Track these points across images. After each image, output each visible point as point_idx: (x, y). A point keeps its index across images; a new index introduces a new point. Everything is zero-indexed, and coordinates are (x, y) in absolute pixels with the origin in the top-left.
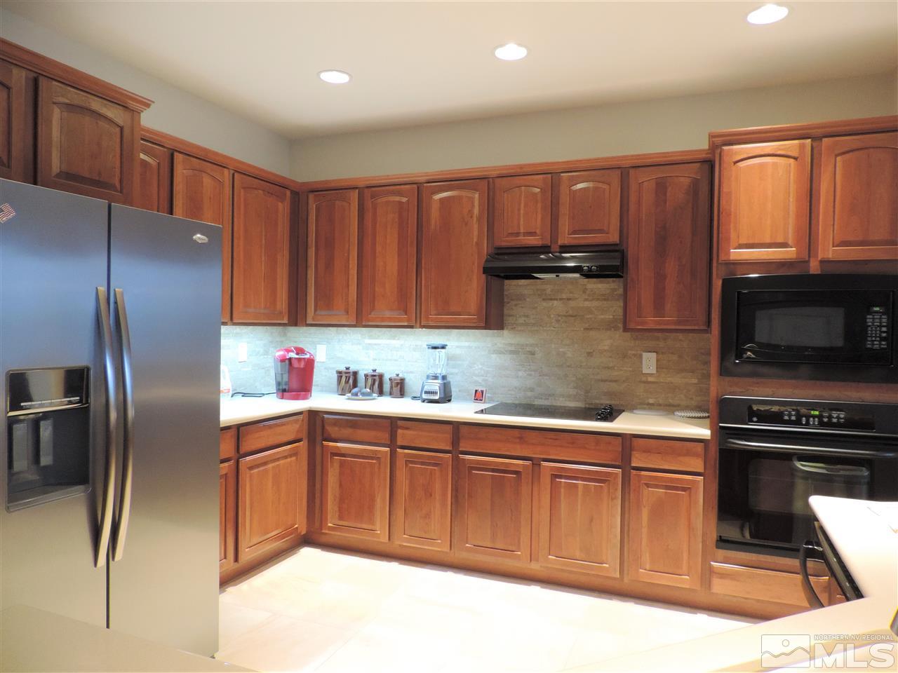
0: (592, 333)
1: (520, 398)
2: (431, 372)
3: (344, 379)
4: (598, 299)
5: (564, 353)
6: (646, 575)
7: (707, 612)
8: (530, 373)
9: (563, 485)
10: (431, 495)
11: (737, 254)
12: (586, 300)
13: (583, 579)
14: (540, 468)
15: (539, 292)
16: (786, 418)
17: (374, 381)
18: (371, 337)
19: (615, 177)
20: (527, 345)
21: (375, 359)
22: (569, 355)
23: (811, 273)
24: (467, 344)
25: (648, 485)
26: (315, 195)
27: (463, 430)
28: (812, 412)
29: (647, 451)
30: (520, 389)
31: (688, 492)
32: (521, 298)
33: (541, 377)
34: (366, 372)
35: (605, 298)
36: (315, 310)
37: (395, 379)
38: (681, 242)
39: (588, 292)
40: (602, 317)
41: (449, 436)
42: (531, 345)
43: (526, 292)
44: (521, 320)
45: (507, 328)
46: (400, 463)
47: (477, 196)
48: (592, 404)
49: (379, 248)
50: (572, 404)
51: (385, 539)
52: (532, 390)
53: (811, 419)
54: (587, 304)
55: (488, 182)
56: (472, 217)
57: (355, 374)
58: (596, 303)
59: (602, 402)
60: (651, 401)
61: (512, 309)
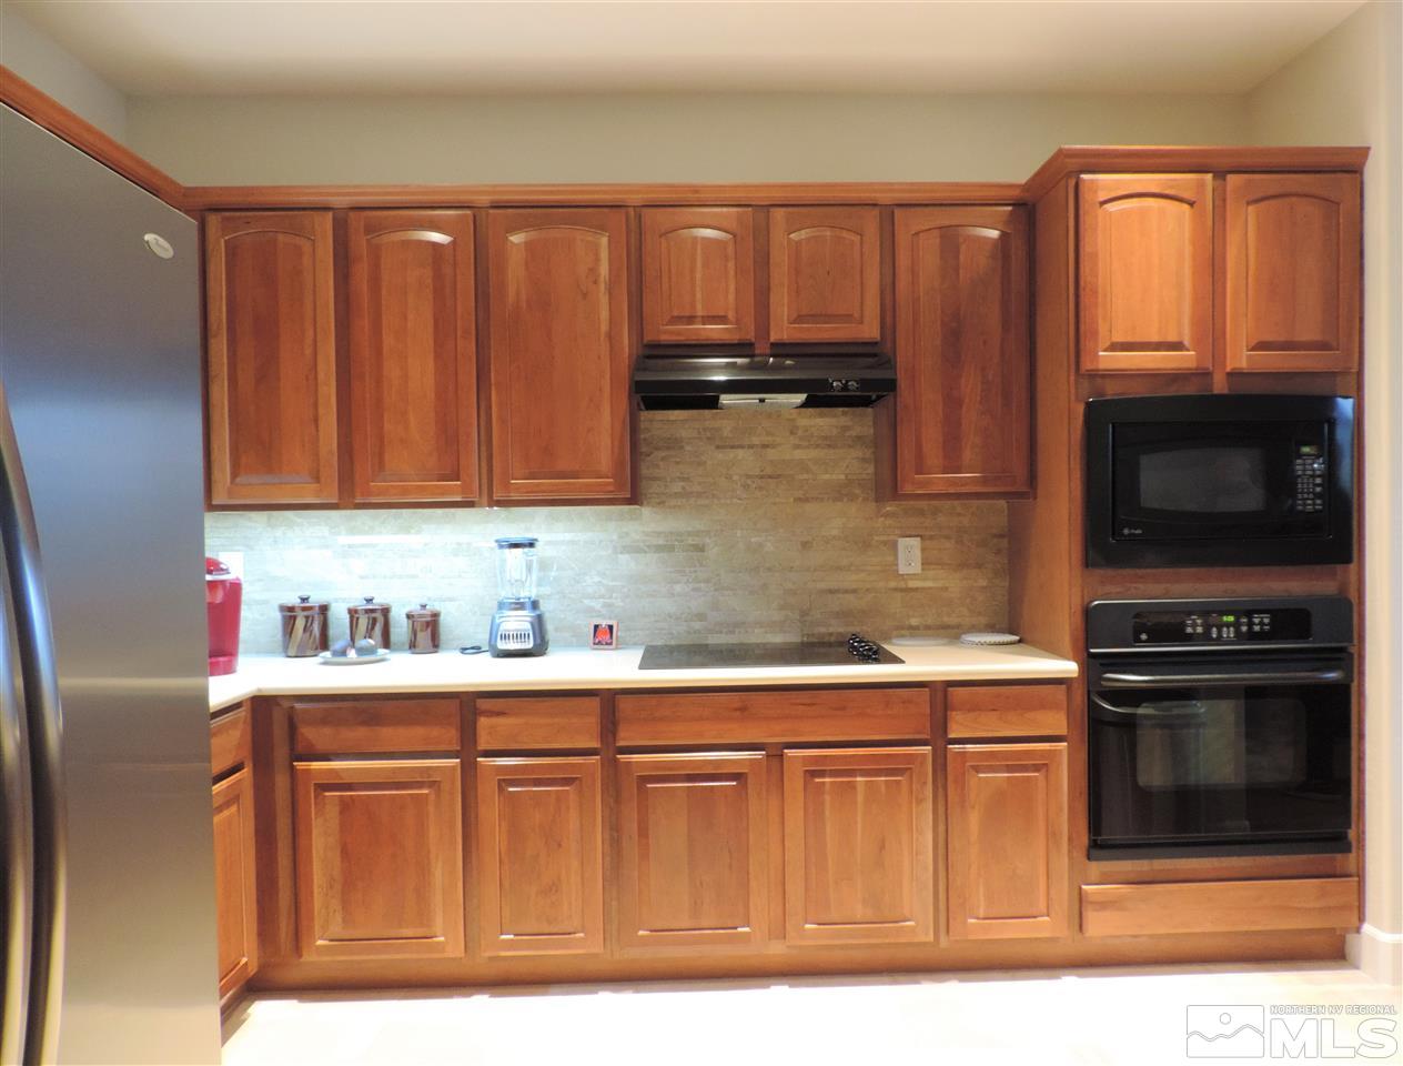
0: (809, 507)
1: (680, 634)
2: (507, 593)
3: (300, 623)
4: (818, 446)
5: (761, 545)
6: (977, 929)
7: (1075, 971)
8: (697, 585)
9: (827, 787)
10: (560, 845)
11: (1108, 360)
12: (797, 447)
13: (859, 956)
14: (782, 761)
15: (708, 434)
16: (1189, 630)
17: (375, 620)
18: (352, 531)
19: (871, 224)
20: (689, 534)
21: (362, 577)
22: (769, 547)
23: (1216, 392)
24: (568, 536)
25: (977, 769)
26: (224, 219)
27: (625, 705)
28: (1225, 619)
29: (974, 707)
30: (677, 619)
31: (1044, 770)
32: (674, 444)
33: (717, 593)
34: (351, 605)
35: (829, 442)
36: (234, 475)
37: (421, 616)
38: (985, 342)
39: (800, 433)
40: (827, 477)
41: (593, 721)
42: (697, 533)
43: (684, 433)
44: (677, 487)
45: (648, 503)
46: (487, 789)
47: (604, 241)
48: (813, 635)
49: (389, 341)
50: (777, 639)
51: (460, 953)
52: (701, 617)
53: (1225, 629)
54: (799, 454)
55: (627, 213)
56: (595, 282)
57: (324, 609)
58: (814, 453)
59: (831, 630)
60: (914, 622)
61: (658, 466)
